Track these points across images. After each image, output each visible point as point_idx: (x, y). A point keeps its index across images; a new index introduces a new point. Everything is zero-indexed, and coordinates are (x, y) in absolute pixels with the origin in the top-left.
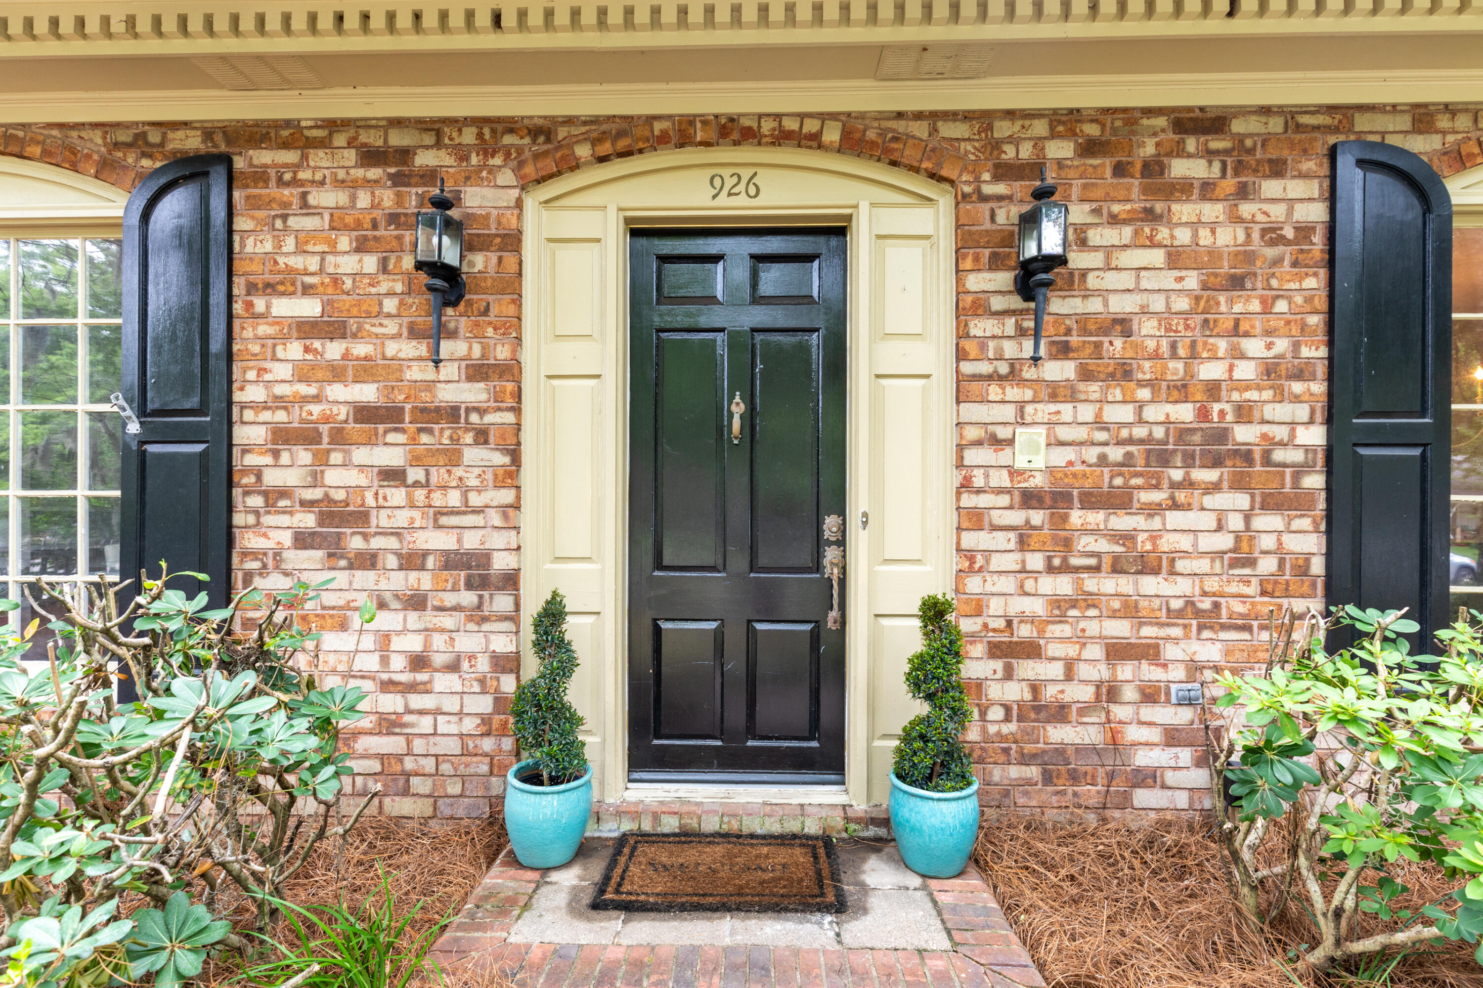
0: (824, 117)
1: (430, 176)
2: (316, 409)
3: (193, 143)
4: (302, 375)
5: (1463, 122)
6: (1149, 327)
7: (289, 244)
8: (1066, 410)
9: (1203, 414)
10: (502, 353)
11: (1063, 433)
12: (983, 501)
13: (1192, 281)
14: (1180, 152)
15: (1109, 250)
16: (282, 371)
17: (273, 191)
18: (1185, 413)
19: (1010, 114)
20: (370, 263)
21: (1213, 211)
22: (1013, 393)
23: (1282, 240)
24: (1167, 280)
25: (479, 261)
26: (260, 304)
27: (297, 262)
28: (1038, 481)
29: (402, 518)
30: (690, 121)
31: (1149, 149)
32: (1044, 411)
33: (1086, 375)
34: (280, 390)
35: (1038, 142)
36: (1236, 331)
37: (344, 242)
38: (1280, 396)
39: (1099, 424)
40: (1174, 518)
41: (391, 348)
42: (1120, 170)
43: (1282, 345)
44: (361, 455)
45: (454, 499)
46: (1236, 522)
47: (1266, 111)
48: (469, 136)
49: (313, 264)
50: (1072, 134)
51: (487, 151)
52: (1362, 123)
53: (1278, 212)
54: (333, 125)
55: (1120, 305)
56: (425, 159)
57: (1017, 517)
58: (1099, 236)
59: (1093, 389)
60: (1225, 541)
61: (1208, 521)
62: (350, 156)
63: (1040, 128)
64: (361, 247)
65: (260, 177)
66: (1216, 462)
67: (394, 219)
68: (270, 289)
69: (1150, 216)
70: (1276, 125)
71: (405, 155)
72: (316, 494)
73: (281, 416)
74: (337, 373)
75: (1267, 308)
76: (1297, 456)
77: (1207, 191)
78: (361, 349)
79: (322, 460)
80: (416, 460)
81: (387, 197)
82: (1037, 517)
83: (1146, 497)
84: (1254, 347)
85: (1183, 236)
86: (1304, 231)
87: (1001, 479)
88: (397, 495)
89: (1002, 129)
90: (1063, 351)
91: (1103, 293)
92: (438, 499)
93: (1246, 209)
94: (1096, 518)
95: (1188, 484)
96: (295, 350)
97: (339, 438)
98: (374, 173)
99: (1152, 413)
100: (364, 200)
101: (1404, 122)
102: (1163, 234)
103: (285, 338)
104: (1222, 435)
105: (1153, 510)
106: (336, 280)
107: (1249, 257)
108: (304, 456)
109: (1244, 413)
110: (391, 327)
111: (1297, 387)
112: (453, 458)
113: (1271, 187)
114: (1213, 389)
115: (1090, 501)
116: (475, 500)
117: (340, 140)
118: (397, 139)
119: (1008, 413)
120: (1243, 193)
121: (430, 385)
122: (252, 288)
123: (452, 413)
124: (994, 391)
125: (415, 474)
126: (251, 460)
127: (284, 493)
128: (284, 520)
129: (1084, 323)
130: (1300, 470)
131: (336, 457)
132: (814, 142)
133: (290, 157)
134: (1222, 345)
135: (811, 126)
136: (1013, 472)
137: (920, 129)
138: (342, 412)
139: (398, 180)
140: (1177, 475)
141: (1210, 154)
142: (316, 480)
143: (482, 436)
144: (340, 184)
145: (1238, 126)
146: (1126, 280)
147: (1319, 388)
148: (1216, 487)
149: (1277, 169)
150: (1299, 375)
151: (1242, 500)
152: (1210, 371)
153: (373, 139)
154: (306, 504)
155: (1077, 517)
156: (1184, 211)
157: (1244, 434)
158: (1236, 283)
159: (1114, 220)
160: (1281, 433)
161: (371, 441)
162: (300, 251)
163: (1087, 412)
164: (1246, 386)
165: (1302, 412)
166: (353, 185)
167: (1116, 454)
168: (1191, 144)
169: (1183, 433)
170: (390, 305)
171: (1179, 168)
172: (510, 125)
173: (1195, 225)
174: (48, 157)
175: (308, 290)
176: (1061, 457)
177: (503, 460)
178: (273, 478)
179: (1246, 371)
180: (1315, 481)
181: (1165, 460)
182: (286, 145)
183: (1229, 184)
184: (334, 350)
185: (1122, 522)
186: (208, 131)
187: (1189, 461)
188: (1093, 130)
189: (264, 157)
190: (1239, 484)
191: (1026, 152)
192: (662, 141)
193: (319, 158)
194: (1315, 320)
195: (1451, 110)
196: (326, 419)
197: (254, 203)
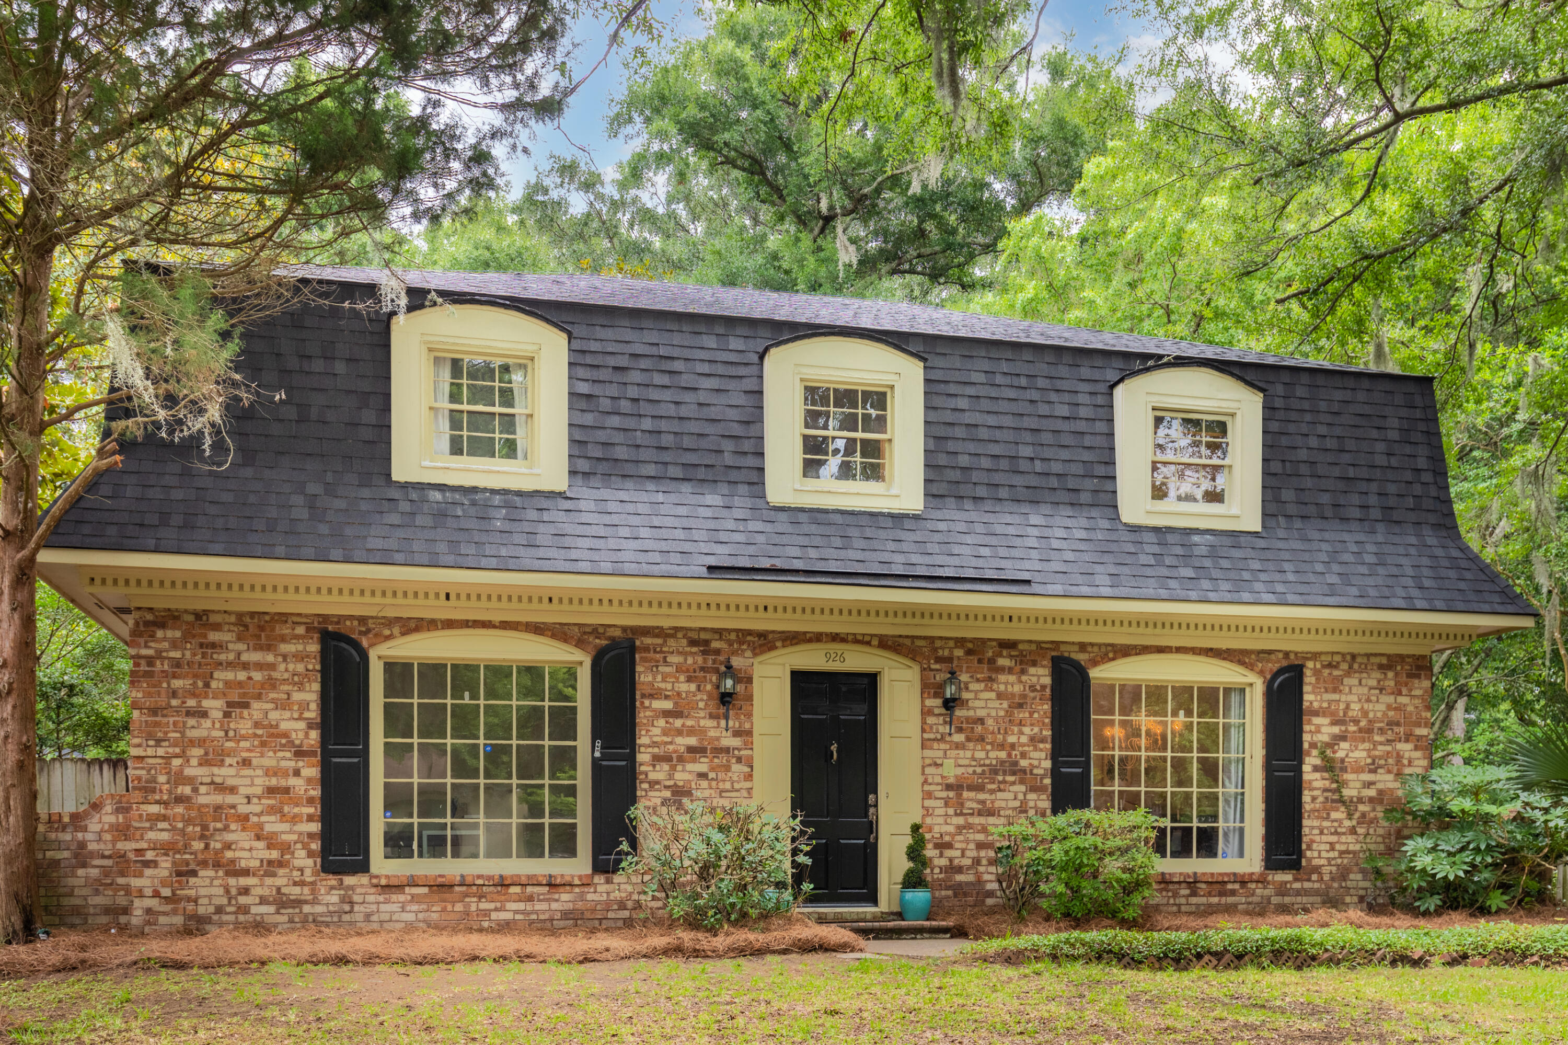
0: (872, 636)
1: (717, 652)
2: (671, 747)
3: (618, 633)
4: (665, 733)
5: (1096, 649)
6: (990, 722)
7: (659, 678)
8: (961, 753)
9: (1009, 755)
10: (747, 726)
11: (961, 762)
12: (932, 788)
13: (1005, 705)
14: (1001, 656)
15: (976, 692)
16: (656, 731)
17: (652, 655)
18: (1003, 755)
19: (941, 638)
20: (693, 687)
21: (1012, 678)
22: (943, 746)
23: (1035, 690)
24: (996, 704)
25: (740, 688)
26: (647, 703)
27: (662, 685)
28: (952, 780)
29: (707, 793)
30: (821, 634)
31: (990, 654)
32: (953, 753)
33: (968, 739)
34: (655, 739)
35: (951, 649)
36: (1021, 724)
37: (682, 678)
38: (1036, 749)
39: (973, 758)
40: (1000, 795)
41: (702, 723)
42: (980, 661)
43: (1036, 730)
44: (690, 767)
45: (728, 785)
46: (1021, 796)
47: (1030, 642)
48: (733, 636)
49: (669, 686)
50: (962, 646)
51: (741, 643)
52: (1063, 648)
53: (1034, 679)
54: (677, 629)
55: (981, 713)
56: (715, 645)
57: (944, 794)
58: (974, 686)
59: (971, 745)
60: (1017, 804)
61: (1011, 796)
62: (684, 642)
63: (951, 644)
64: (689, 680)
65: (647, 649)
66: (1014, 773)
67: (702, 669)
68: (651, 696)
69: (990, 679)
70: (1034, 647)
71: (707, 642)
72: (671, 783)
73: (656, 750)
74: (679, 733)
75: (1031, 714)
76: (1041, 772)
77: (1010, 671)
78: (689, 723)
79: (673, 768)
80: (712, 769)
81: (700, 659)
82: (951, 794)
83: (990, 786)
84: (1027, 730)
85: (1002, 687)
86: (1043, 687)
87: (938, 779)
88: (704, 784)
89: (938, 644)
90: (960, 730)
91: (974, 709)
92: (721, 786)
93: (1024, 678)
94: (972, 794)
95: (1004, 782)
96: (661, 722)
97: (681, 759)
98: (694, 649)
99: (992, 754)
100: (690, 661)
101: (1076, 648)
102: (995, 686)
103: (658, 717)
104: (1016, 763)
105: (992, 792)
106: (679, 694)
107: (1024, 696)
108: (666, 767)
109: (1024, 755)
110: (702, 714)
111: (1041, 746)
112: (727, 768)
113: (1032, 670)
114: (1013, 746)
115: (971, 788)
116: (736, 786)
117: (680, 635)
118: (703, 636)
119: (941, 754)
120: (1023, 672)
121: (718, 739)
122: (643, 696)
123: (727, 750)
124: (935, 745)
125: (712, 775)
126: (643, 768)
127: (657, 782)
128: (657, 794)
129: (968, 720)
130: (1043, 777)
131: (679, 768)
132: (868, 643)
133: (659, 641)
134: (1016, 729)
135: (867, 639)
136: (943, 777)
137: (908, 642)
138: (682, 749)
139: (704, 653)
140: (1000, 778)
141: (1011, 657)
142: (671, 777)
143: (739, 760)
144: (680, 653)
145: (1021, 647)
146: (982, 703)
147: (1049, 746)
148: (1013, 783)
149: (1034, 664)
150: (1043, 741)
151: (1023, 788)
152: (1012, 739)
153: (694, 635)
154: (666, 787)
155: (966, 794)
156: (1002, 678)
157: (1024, 763)
158: (1020, 706)
159: (978, 680)
160: (1036, 763)
161: (694, 761)
162: (664, 680)
163: (969, 754)
164: (1023, 745)
165: (1043, 755)
166: (685, 654)
167: (979, 770)
168: (1005, 653)
169: (1002, 762)
170: (701, 705)
171: (1002, 662)
172: (750, 632)
173: (1006, 684)
174: (554, 636)
175: (667, 697)
176: (960, 771)
177: (747, 769)
178: (652, 776)
179: (1024, 739)
180: (1048, 781)
181: (995, 772)
182: (657, 636)
183: (1018, 668)
184: (678, 723)
185: (982, 796)
186: (624, 629)
187: (1005, 773)
188: (970, 645)
189: (648, 641)
190: (1022, 782)
191: (946, 653)
192: (810, 641)
193: (671, 642)
194: (1047, 721)
195: (1092, 645)
196: (675, 751)
197: (644, 660)
